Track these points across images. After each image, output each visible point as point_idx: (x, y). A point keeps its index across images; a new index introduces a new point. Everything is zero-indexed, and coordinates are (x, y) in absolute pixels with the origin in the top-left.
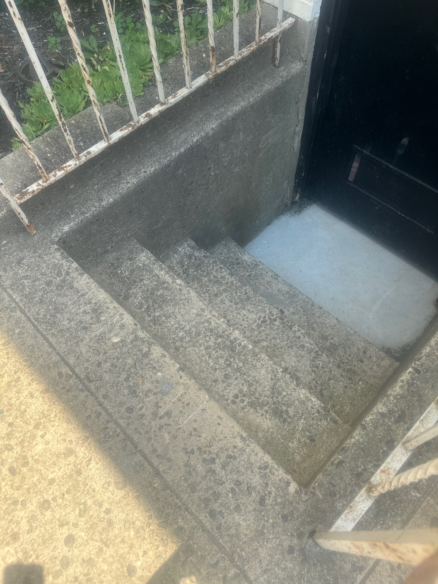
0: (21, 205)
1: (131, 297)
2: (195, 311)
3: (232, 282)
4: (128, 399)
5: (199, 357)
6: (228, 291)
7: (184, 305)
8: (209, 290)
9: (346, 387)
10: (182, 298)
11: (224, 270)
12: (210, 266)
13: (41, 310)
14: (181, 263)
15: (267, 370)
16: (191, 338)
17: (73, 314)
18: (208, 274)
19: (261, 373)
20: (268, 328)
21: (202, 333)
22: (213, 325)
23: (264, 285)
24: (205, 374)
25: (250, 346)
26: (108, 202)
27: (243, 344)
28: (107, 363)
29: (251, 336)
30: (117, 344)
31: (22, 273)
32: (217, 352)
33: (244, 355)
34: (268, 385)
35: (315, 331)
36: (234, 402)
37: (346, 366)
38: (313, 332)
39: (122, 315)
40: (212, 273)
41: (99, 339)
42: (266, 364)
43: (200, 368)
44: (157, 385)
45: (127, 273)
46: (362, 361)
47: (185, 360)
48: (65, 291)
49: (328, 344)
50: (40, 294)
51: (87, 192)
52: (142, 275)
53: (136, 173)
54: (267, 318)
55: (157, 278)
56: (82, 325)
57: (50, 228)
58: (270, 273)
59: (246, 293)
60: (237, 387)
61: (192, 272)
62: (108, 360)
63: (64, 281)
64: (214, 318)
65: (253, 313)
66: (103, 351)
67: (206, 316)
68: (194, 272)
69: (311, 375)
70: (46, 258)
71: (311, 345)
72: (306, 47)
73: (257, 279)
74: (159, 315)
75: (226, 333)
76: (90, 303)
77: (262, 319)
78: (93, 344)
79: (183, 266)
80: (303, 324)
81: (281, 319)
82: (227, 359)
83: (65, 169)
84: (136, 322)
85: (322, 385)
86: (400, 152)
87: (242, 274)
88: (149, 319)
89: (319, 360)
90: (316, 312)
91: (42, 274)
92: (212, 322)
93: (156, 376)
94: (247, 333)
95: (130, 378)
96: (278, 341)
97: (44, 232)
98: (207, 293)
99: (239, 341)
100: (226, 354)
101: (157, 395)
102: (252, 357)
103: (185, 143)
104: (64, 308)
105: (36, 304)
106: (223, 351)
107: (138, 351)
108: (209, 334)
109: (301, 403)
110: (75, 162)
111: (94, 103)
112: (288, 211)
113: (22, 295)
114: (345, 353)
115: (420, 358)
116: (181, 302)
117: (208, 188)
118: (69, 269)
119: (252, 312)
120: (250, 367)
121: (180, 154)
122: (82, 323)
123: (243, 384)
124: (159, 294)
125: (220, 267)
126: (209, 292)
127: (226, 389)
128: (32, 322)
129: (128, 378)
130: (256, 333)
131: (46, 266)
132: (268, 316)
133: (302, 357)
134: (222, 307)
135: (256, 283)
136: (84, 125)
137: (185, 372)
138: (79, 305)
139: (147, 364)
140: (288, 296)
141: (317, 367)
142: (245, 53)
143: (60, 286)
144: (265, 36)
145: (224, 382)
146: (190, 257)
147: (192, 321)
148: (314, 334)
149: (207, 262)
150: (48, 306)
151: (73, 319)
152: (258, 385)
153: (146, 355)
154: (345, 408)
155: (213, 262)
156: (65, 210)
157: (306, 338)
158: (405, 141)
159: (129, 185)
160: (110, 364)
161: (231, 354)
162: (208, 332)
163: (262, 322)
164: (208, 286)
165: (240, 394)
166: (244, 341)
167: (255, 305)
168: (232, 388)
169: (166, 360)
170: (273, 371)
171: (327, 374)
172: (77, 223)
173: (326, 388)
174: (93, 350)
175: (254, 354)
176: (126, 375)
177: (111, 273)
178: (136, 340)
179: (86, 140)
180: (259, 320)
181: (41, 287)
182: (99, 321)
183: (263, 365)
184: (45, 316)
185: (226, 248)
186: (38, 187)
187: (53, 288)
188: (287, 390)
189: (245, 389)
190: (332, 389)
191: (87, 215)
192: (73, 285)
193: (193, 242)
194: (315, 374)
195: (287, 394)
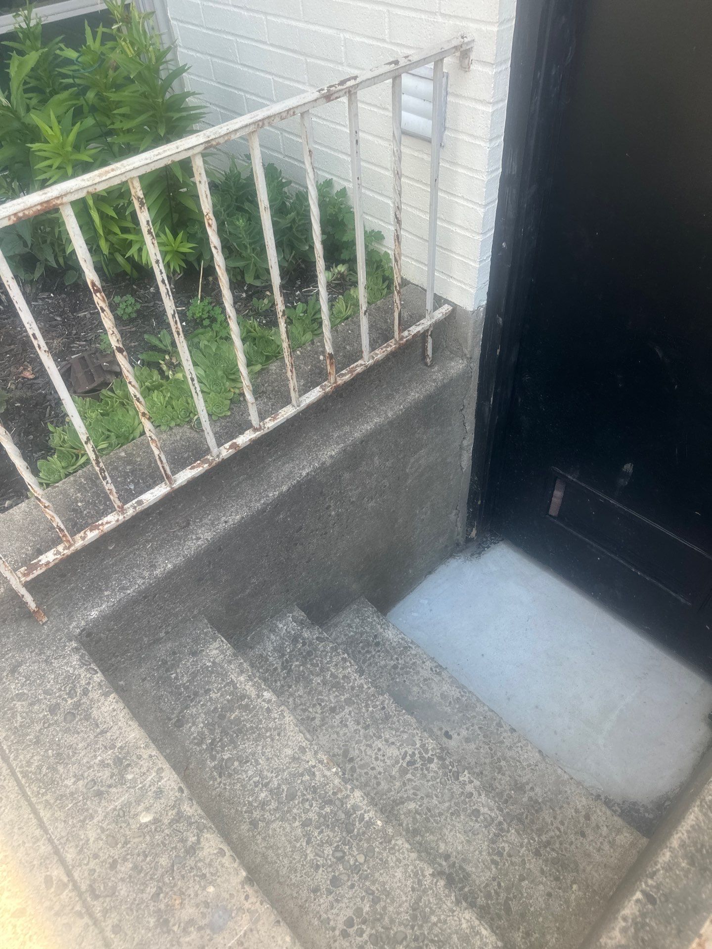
0: (26, 585)
1: (187, 722)
2: (289, 752)
3: (361, 686)
4: (153, 936)
5: (290, 842)
6: (354, 703)
7: (272, 740)
8: (322, 700)
9: (549, 895)
10: (270, 725)
11: (348, 664)
12: (326, 656)
13: (35, 758)
14: (280, 650)
15: (406, 872)
16: (279, 803)
17: (84, 766)
18: (322, 670)
19: (394, 876)
20: (418, 775)
21: (299, 794)
22: (317, 779)
23: (418, 685)
24: (299, 875)
25: (379, 823)
26: (165, 570)
27: (366, 817)
28: (126, 863)
29: (390, 790)
30: (147, 826)
31: (15, 689)
32: (321, 832)
33: (368, 840)
34: (406, 901)
35: (504, 774)
36: (345, 934)
37: (549, 853)
38: (500, 776)
39: (161, 770)
40: (328, 669)
41: (119, 815)
42: (404, 859)
43: (291, 863)
44: (205, 910)
45: (185, 679)
46: (583, 834)
47: (265, 847)
48: (77, 724)
49: (525, 799)
50: (38, 728)
51: (135, 554)
52: (209, 683)
53: (212, 524)
54: (417, 756)
55: (232, 689)
56: (96, 788)
57: (70, 613)
58: (428, 663)
59: (383, 708)
60: (352, 904)
61: (296, 666)
62: (129, 857)
63: (77, 705)
64: (320, 766)
65: (393, 746)
66: (123, 840)
67: (308, 762)
68: (300, 665)
69: (490, 869)
70: (56, 664)
71: (491, 810)
72: (470, 342)
73: (407, 673)
74: (230, 758)
75: (339, 796)
76: (113, 747)
77: (408, 758)
78: (108, 824)
79: (283, 655)
80: (483, 760)
81: (441, 758)
82: (338, 846)
83: (100, 527)
84: (182, 785)
85: (508, 889)
86: (623, 482)
87: (383, 663)
88: (213, 764)
89: (503, 841)
90: (504, 738)
91: (46, 692)
92: (317, 773)
93: (205, 893)
94: (383, 783)
95: (162, 895)
96: (435, 801)
97: (60, 619)
98: (318, 706)
99: (360, 812)
100: (336, 836)
101: (202, 932)
102: (381, 843)
103: (289, 479)
104: (71, 754)
105: (29, 746)
106: (333, 830)
107: (179, 842)
108: (309, 797)
109: (463, 941)
110: (116, 517)
111: (152, 439)
112: (461, 551)
113: (10, 729)
114: (555, 818)
115: (654, 873)
116: (268, 734)
117: (326, 533)
118: (89, 684)
119: (393, 743)
120: (377, 863)
121: (282, 494)
122: (95, 783)
123: (363, 899)
124: (232, 717)
125: (343, 659)
126: (323, 704)
127: (332, 907)
128: (17, 780)
129: (158, 894)
130: (398, 784)
131: (54, 679)
132: (420, 753)
133: (475, 835)
134: (341, 733)
135: (405, 681)
136: (139, 459)
137: (256, 887)
138: (95, 751)
139: (192, 868)
140: (457, 706)
141: (500, 854)
142: (379, 356)
143: (70, 715)
144: (409, 331)
145: (330, 892)
146: (295, 640)
147: (284, 771)
148: (501, 779)
149: (322, 649)
150: (47, 751)
151: (82, 775)
152: (388, 901)
153: (192, 850)
154: (548, 937)
155: (332, 648)
156: (97, 584)
157: (483, 795)
158: (628, 467)
159: (200, 542)
160: (131, 865)
161: (345, 838)
162: (309, 794)
163: (410, 763)
164: (320, 693)
165: (357, 917)
166: (369, 811)
167: (397, 730)
168: (344, 905)
169: (224, 861)
170: (416, 874)
171: (517, 868)
172: (112, 604)
173: (515, 897)
174: (108, 836)
175: (385, 838)
176: (155, 889)
177: (161, 677)
178: (178, 821)
179: (139, 481)
180: (403, 759)
181: (41, 716)
182: (122, 781)
183: (399, 861)
184: (39, 768)
185: (358, 617)
186: (56, 557)
187: (59, 717)
188: (438, 912)
189: (367, 909)
190: (526, 898)
191: (129, 592)
192: (91, 713)
193: (303, 613)
194: (496, 868)
195: (439, 921)
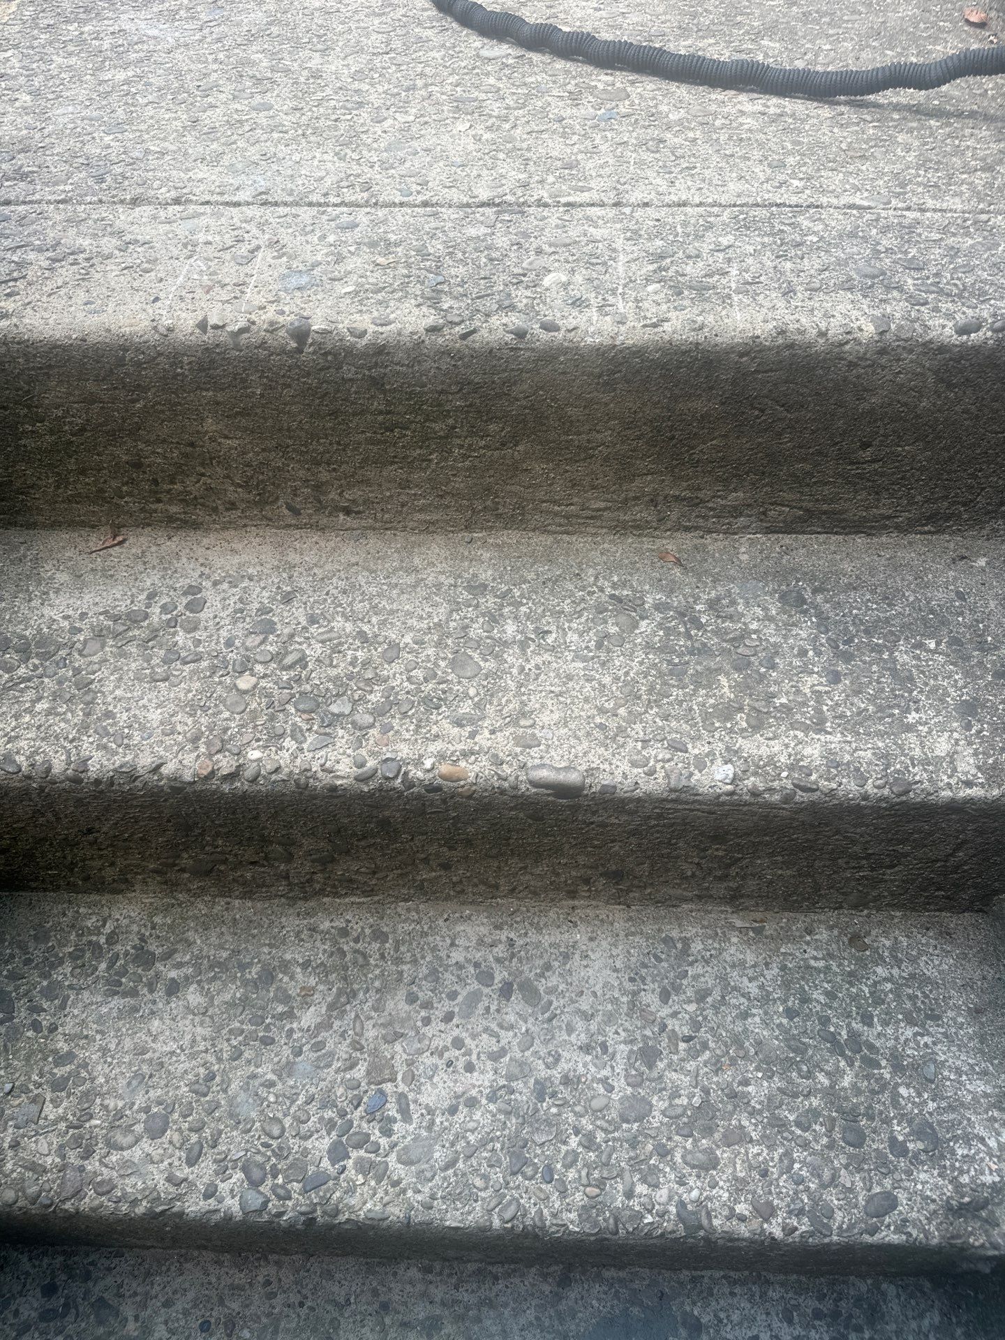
1: (784, 611)
2: (548, 718)
6: (623, 1118)
8: (693, 1053)
11: (744, 1209)
13: (820, 226)
14: (921, 1073)
16: (472, 640)
19: (160, 706)
21: (452, 677)
24: (333, 591)
25: (256, 755)
27: (288, 743)
28: (509, 243)
30: (538, 276)
33: (254, 715)
40: (767, 1141)
42: (160, 742)
43: (363, 594)
45: (905, 659)
48: (843, 274)
50: (884, 242)
52: (856, 691)
55: (800, 719)
56: (679, 255)
59: (547, 1175)
60: (211, 623)
61: (840, 1072)
62: (515, 248)
67: (493, 732)
68: (834, 1083)
69: (69, 1038)
71: (124, 1167)
75: (374, 732)
76: (741, 291)
77: (392, 1110)
78: (596, 247)
82: (304, 667)
85: (13, 1034)
88: (649, 600)
89: (64, 1119)
93: (352, 283)
96: (266, 1070)
99: (310, 741)
100: (321, 677)
101: (309, 264)
105: (855, 228)
108: (428, 688)
113: (918, 223)
116: (622, 711)
118: (936, 311)
119: (453, 1110)
120: (209, 699)
122: (689, 257)
125: (772, 1211)
128: (796, 206)
129: (419, 252)
133: (136, 1077)
138: (757, 273)
141: (60, 1085)
147: (519, 685)
152: (147, 671)
153: (432, 297)
160: (498, 245)
161: (302, 686)
165: (188, 619)
166: (294, 757)
168: (224, 614)
176: (431, 252)
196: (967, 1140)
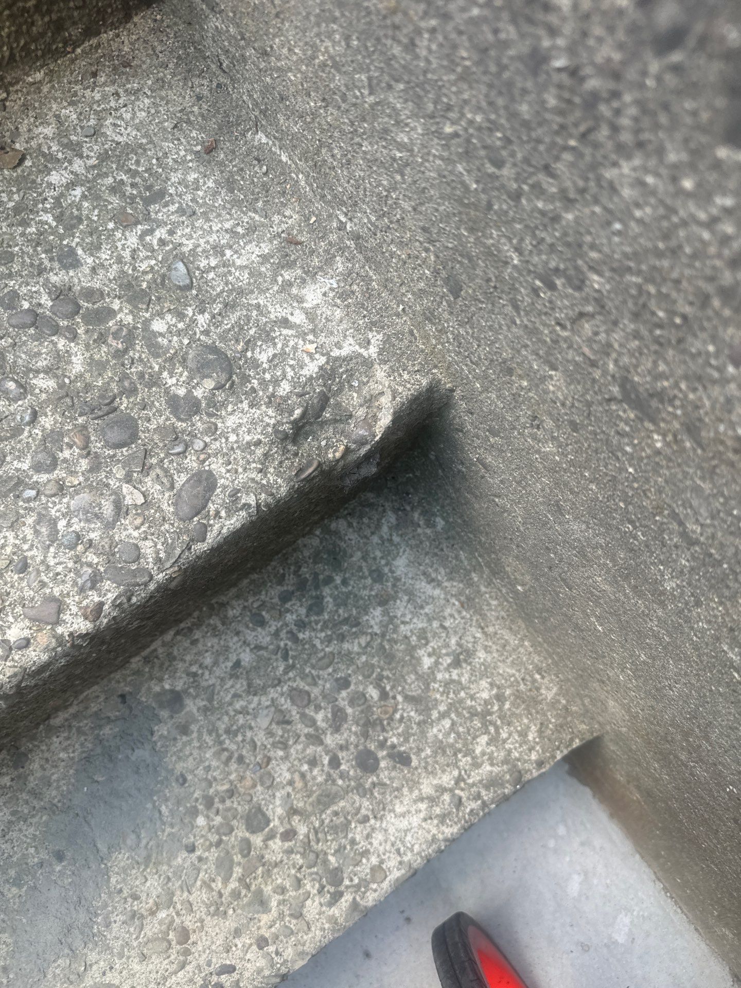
196: (267, 336)
